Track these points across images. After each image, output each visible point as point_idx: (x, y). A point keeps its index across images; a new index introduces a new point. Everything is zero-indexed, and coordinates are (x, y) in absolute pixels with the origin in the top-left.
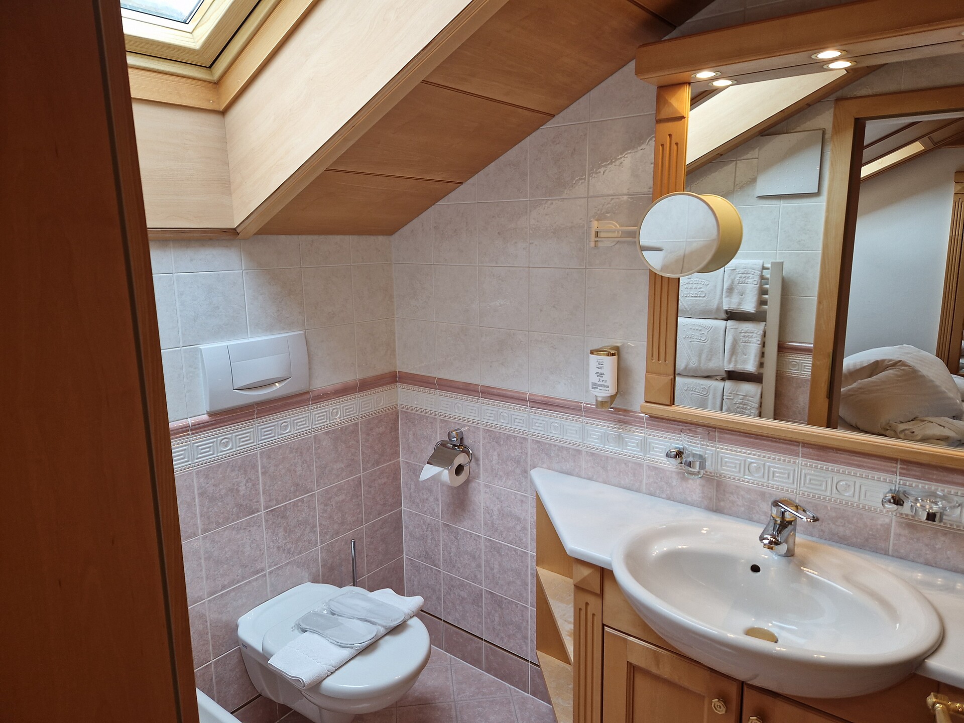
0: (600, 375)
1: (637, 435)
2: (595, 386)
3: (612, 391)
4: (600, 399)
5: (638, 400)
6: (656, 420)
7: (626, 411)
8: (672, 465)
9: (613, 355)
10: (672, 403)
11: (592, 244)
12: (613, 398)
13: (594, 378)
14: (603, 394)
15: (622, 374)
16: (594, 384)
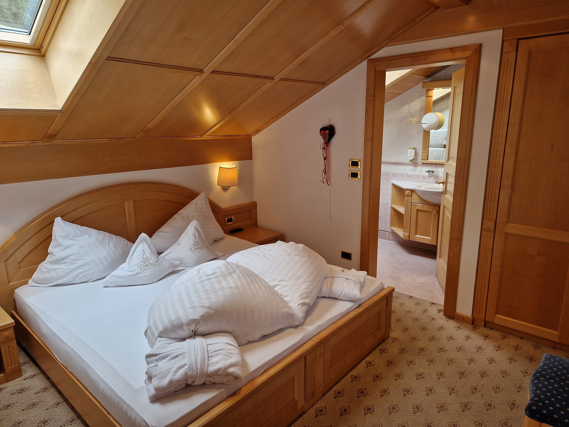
0: (411, 154)
1: (419, 168)
2: (409, 157)
3: (413, 157)
4: (410, 160)
5: (420, 160)
6: (424, 164)
7: (416, 163)
8: (427, 174)
9: (414, 149)
10: (428, 160)
11: (410, 124)
12: (414, 159)
13: (409, 155)
14: (411, 158)
15: (416, 154)
16: (409, 156)
